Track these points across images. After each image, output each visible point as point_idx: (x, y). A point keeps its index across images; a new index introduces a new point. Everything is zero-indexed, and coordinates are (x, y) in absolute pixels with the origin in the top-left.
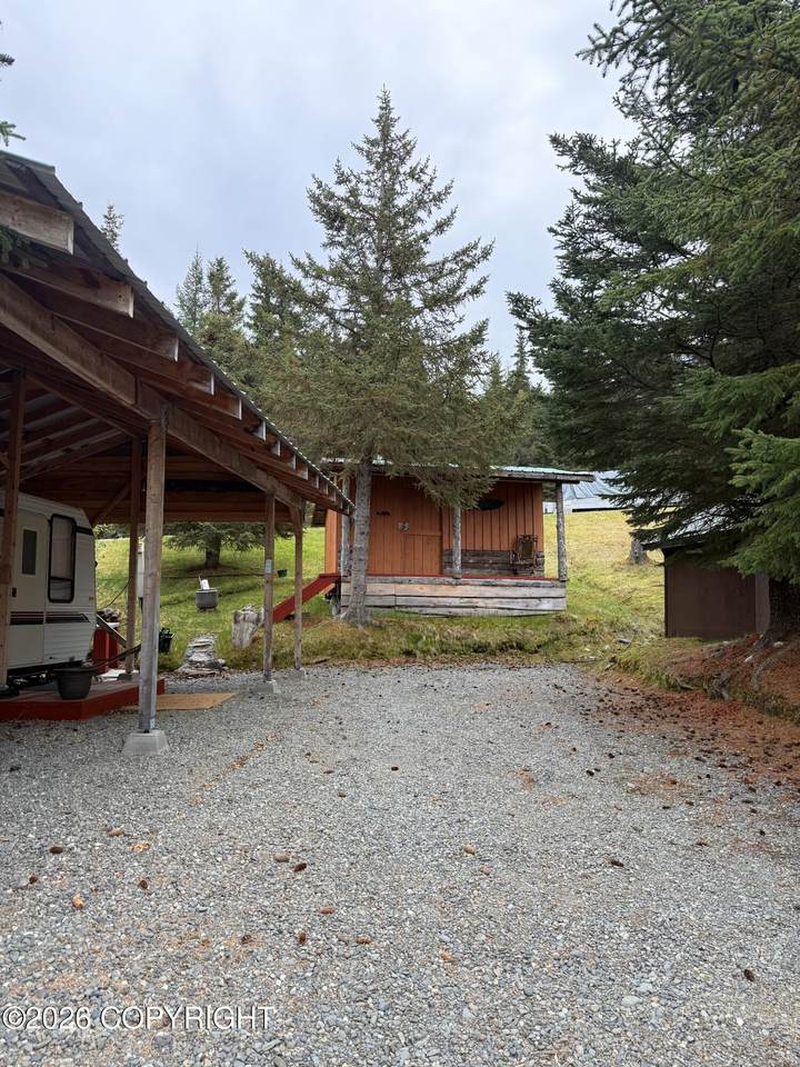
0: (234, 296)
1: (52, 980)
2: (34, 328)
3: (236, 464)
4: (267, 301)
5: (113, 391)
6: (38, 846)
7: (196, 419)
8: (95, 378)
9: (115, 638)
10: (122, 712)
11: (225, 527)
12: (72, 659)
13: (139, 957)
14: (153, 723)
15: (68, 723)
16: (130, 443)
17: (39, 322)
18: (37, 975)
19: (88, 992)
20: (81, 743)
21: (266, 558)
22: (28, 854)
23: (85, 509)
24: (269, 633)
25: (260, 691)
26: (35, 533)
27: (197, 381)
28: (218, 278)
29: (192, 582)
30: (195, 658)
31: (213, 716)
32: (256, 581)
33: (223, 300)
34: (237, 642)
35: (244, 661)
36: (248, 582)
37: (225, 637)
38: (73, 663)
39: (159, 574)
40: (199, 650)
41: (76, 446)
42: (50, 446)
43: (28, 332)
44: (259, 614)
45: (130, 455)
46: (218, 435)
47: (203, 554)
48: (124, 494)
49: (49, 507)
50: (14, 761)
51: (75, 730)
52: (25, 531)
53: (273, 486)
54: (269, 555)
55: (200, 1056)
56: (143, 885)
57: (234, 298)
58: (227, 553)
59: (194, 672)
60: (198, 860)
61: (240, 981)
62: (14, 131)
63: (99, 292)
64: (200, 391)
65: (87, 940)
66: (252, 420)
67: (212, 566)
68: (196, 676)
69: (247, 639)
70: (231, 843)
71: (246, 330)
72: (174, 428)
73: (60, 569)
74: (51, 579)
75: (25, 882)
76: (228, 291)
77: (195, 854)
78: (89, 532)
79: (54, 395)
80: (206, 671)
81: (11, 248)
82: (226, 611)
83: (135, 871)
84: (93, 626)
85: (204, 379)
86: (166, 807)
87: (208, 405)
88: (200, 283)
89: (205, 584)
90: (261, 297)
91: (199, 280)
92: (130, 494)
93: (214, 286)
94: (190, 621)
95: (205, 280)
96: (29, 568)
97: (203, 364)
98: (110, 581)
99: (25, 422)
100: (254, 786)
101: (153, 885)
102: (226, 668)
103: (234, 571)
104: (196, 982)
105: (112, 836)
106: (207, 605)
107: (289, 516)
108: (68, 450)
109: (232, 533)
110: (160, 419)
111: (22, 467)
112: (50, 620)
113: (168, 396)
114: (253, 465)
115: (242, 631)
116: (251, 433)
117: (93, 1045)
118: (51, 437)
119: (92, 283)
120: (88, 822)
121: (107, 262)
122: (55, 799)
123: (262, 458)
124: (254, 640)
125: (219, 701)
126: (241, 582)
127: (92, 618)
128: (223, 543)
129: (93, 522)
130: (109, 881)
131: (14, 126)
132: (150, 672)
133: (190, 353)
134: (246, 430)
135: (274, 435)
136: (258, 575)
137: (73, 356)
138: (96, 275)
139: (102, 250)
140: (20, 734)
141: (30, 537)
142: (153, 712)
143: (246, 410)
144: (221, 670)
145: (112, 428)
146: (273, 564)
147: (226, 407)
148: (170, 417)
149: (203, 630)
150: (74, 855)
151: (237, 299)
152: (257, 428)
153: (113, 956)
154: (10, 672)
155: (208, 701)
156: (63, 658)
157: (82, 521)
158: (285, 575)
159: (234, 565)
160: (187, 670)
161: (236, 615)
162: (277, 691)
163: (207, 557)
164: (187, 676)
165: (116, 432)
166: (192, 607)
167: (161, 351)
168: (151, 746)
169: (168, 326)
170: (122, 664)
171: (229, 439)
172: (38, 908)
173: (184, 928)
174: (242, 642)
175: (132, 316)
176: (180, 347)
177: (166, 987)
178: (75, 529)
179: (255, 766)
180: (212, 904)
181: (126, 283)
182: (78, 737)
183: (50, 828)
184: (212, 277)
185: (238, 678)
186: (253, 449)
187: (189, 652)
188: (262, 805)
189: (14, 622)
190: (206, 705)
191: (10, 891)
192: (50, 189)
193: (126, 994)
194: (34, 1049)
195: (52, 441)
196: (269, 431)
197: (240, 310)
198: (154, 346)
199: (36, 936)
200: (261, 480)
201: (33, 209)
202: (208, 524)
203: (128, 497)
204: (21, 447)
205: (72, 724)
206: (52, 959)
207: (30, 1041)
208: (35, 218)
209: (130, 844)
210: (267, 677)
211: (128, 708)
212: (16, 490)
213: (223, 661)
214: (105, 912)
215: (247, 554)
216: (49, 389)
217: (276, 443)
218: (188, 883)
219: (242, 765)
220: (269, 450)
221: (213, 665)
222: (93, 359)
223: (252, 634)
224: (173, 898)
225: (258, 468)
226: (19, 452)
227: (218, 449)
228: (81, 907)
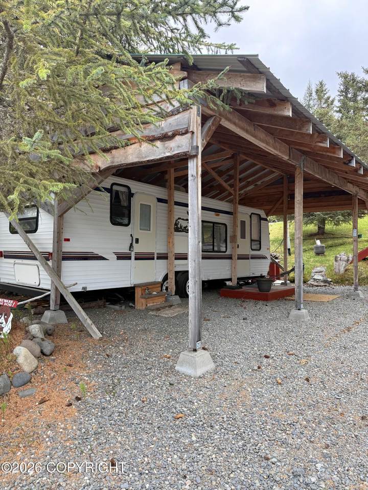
0: (329, 98)
1: (272, 413)
2: (247, 131)
3: (337, 181)
4: (346, 97)
5: (280, 154)
6: (259, 353)
7: (316, 161)
8: (272, 150)
9: (278, 266)
10: (285, 300)
11: (327, 214)
12: (261, 274)
13: (310, 412)
14: (302, 306)
15: (263, 302)
16: (283, 178)
17: (248, 128)
18: (267, 409)
19: (289, 422)
20: (269, 311)
21: (353, 229)
22: (255, 356)
23: (264, 210)
24: (356, 267)
25: (352, 295)
26: (245, 221)
27: (320, 142)
28: (320, 91)
29: (312, 241)
30: (316, 277)
31: (330, 306)
32: (344, 240)
33: (323, 101)
34: (337, 271)
35: (342, 280)
36: (340, 241)
37: (330, 268)
38: (262, 277)
39: (302, 238)
40: (317, 273)
41: (259, 183)
42: (249, 184)
43: (245, 134)
44: (348, 257)
45: (283, 184)
46: (328, 168)
47: (317, 228)
48: (281, 201)
49: (250, 210)
50: (244, 316)
51: (267, 305)
52: (241, 221)
53: (356, 191)
54: (355, 227)
55: (347, 468)
56: (307, 380)
57: (329, 99)
58: (329, 227)
59: (316, 284)
60: (333, 374)
61: (363, 438)
62: (236, 47)
63: (276, 108)
64: (321, 147)
65: (286, 399)
66: (349, 157)
67: (321, 233)
68: (317, 286)
69: (342, 270)
70: (349, 369)
71: (335, 114)
72: (307, 167)
73: (255, 237)
74: (252, 240)
75: (256, 368)
76: (326, 96)
77: (331, 370)
78: (266, 220)
79: (250, 161)
80: (322, 284)
81: (240, 97)
82: (330, 256)
83: (302, 373)
84: (269, 261)
85: (323, 140)
86: (313, 346)
87: (324, 153)
88: (311, 96)
89: (318, 242)
90: (342, 95)
91: (311, 95)
92: (283, 201)
93: (318, 96)
94: (312, 260)
95: (314, 94)
96: (243, 236)
97: (323, 133)
98: (275, 241)
99: (240, 174)
100: (357, 342)
101: (312, 380)
102: (332, 283)
103: (332, 235)
104: (339, 432)
105: (289, 355)
106: (320, 252)
107: (365, 206)
108: (256, 185)
109: (331, 217)
110: (300, 164)
111: (239, 194)
112: (252, 258)
113: (304, 153)
114: (345, 181)
115: (339, 265)
116: (347, 164)
117: (294, 446)
118: (249, 180)
119: (272, 105)
120: (278, 347)
121: (279, 93)
122: (263, 334)
123: (351, 177)
124: (346, 270)
125: (331, 299)
126: (336, 241)
127: (269, 257)
128: (326, 222)
129: (267, 215)
130: (291, 375)
131: (235, 44)
132: (300, 283)
133: (317, 129)
134: (345, 163)
135: (359, 163)
136: (346, 238)
137: (262, 141)
138: (273, 101)
139: (277, 88)
140: (245, 304)
141: (243, 223)
142: (302, 302)
143: (345, 153)
144: (330, 284)
145: (274, 172)
146: (357, 231)
147: (334, 153)
148: (305, 162)
149: (318, 264)
150: (275, 360)
151: (331, 99)
152: (350, 161)
153: (298, 409)
154: (238, 279)
155: (326, 298)
156: (258, 274)
157: (263, 215)
158: (361, 237)
159: (332, 233)
160: (313, 283)
161: (336, 258)
162: (362, 296)
163: (319, 230)
164: (313, 286)
165: (277, 173)
166: (312, 253)
167: (304, 131)
168: (302, 316)
169: (306, 118)
170: (282, 278)
171: (333, 169)
172: (263, 380)
173: (330, 405)
174: (339, 271)
175: (291, 116)
176: (313, 127)
177: (325, 430)
178: (261, 219)
179: (356, 333)
180: (343, 396)
181: (288, 101)
182: (268, 308)
183: (263, 346)
184: (317, 91)
185: (339, 288)
186: (346, 173)
187: (313, 274)
188: (363, 353)
189: (238, 259)
190: (325, 300)
191: (250, 370)
192: (256, 66)
193: (306, 428)
194: (269, 440)
195: (250, 181)
196: (357, 162)
197: (332, 104)
198: (300, 129)
199: (263, 392)
200: (350, 189)
201: (249, 77)
202: (318, 213)
203: (282, 203)
204: (239, 185)
205: (265, 303)
206: (271, 403)
207: (267, 436)
208: (249, 81)
209: (298, 360)
210: (356, 289)
211: (287, 298)
212: (237, 204)
213: (330, 280)
214: (291, 388)
215: (339, 227)
216: (248, 159)
217: (360, 168)
218: (330, 384)
219: (349, 331)
220: (357, 172)
221: (325, 281)
222: (271, 141)
223: (345, 267)
224: (322, 389)
225: (348, 182)
226: (238, 188)
227: (327, 175)
228: (280, 384)
